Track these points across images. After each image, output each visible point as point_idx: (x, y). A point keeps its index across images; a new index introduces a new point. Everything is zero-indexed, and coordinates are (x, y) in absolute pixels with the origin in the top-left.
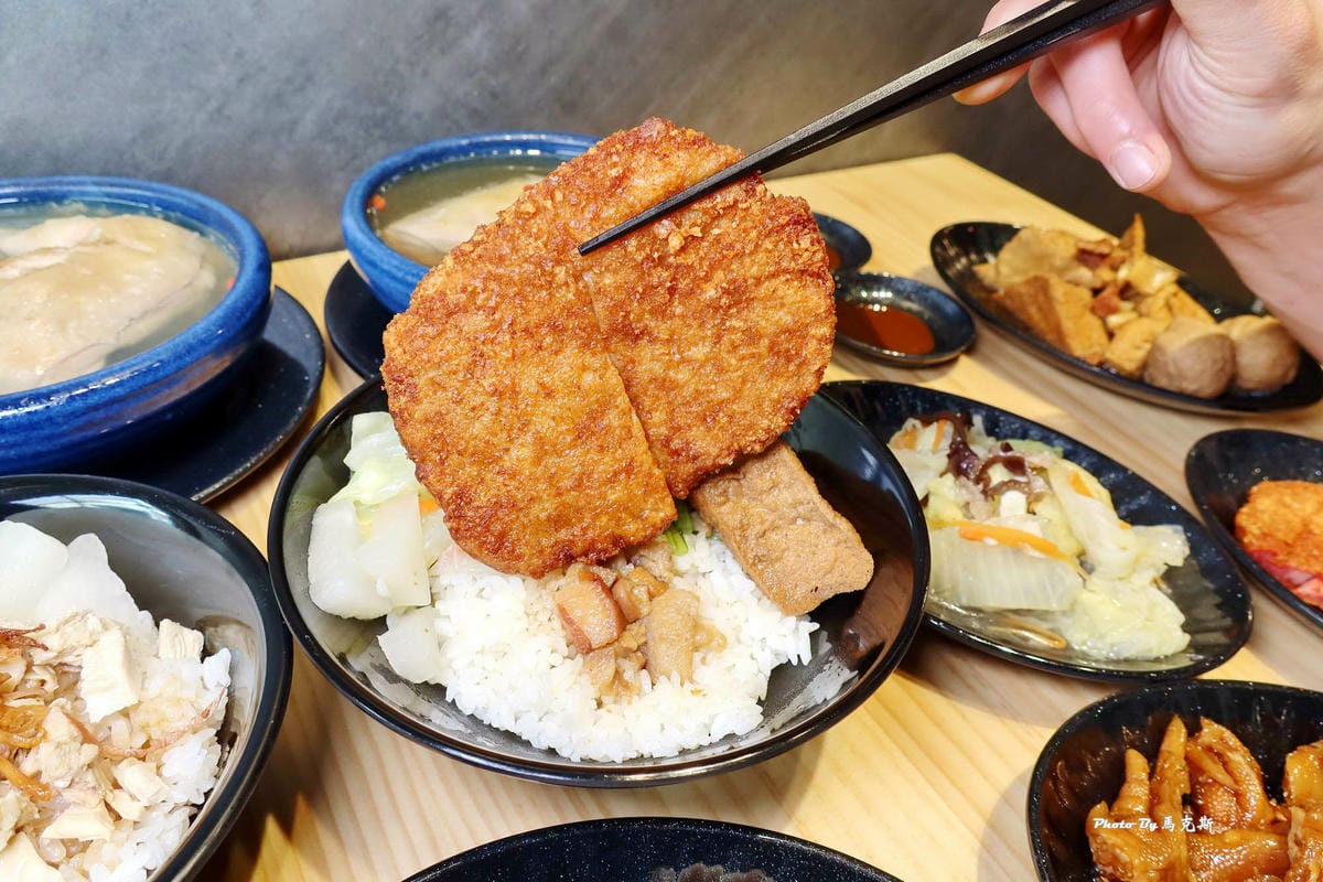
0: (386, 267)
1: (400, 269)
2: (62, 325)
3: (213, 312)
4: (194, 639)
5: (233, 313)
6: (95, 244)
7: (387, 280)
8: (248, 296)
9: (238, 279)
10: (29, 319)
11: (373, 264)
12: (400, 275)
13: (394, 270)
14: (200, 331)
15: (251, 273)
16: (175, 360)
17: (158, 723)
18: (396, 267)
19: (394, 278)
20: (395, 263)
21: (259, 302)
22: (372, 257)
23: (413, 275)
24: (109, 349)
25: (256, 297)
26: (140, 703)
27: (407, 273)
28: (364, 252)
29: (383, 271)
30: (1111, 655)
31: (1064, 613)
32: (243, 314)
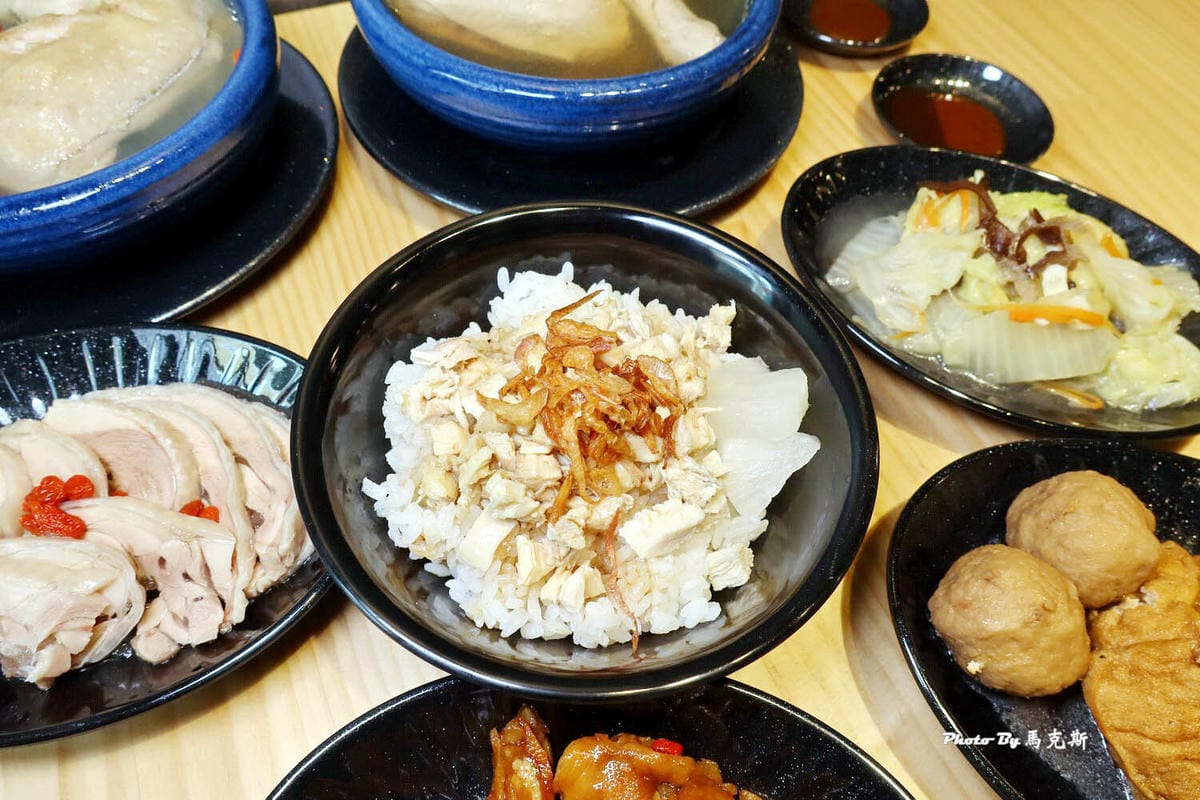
0: (391, 44)
1: (405, 48)
2: (71, 111)
3: (215, 99)
5: (236, 101)
6: (97, 11)
7: (393, 59)
8: (251, 80)
9: (241, 58)
10: (38, 105)
11: (379, 39)
12: (406, 54)
13: (399, 48)
14: (203, 123)
15: (254, 50)
16: (179, 157)
18: (402, 45)
19: (399, 57)
20: (400, 39)
21: (262, 85)
22: (379, 32)
23: (418, 55)
24: (120, 136)
25: (258, 80)
27: (413, 53)
28: (370, 24)
29: (389, 48)
32: (246, 101)
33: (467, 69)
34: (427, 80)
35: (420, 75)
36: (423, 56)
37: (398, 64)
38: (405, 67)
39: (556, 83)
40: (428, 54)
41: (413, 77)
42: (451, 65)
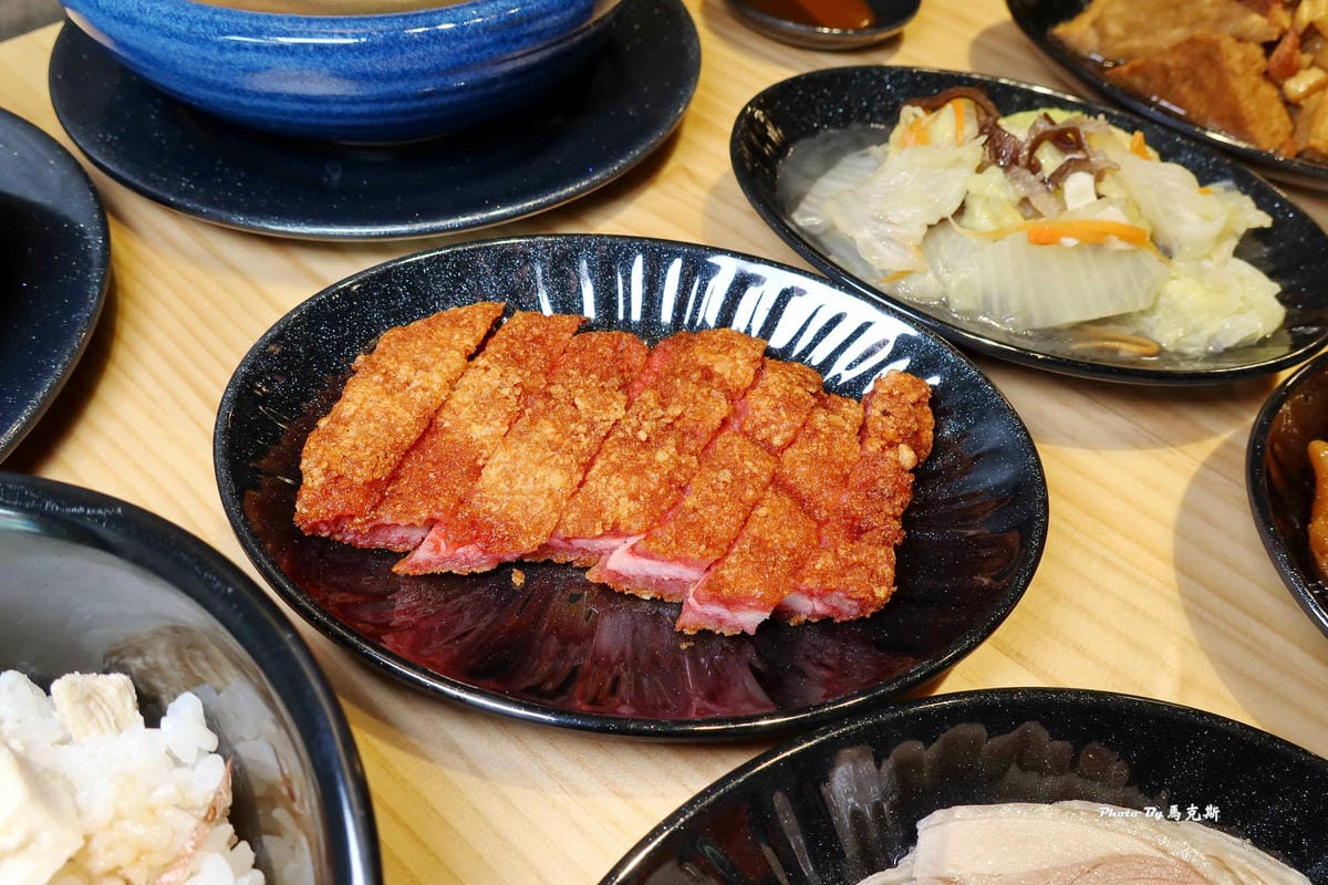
4: (116, 688)
7: (162, 41)
12: (182, 27)
13: (166, 21)
17: (138, 859)
18: (170, 15)
19: (173, 35)
20: (165, 9)
26: (88, 839)
29: (149, 27)
30: (1211, 348)
31: (1142, 313)
33: (290, 25)
34: (229, 56)
35: (215, 51)
36: (212, 22)
37: (174, 46)
38: (187, 47)
39: (425, 14)
40: (218, 17)
41: (205, 59)
42: (261, 24)
